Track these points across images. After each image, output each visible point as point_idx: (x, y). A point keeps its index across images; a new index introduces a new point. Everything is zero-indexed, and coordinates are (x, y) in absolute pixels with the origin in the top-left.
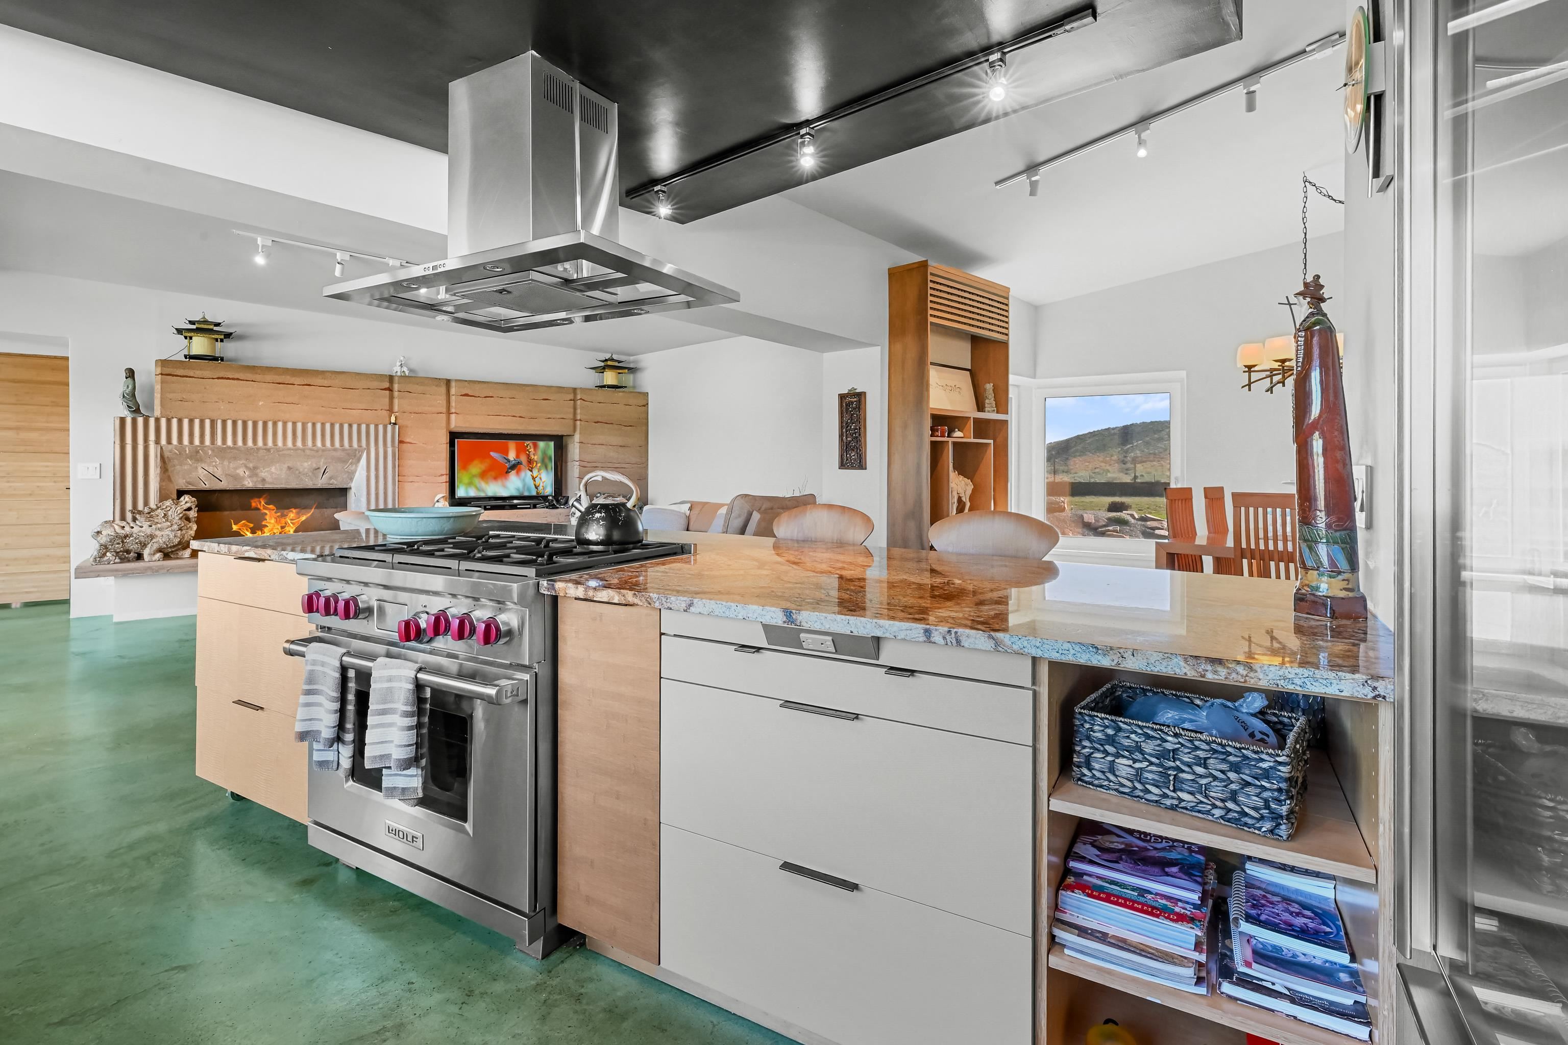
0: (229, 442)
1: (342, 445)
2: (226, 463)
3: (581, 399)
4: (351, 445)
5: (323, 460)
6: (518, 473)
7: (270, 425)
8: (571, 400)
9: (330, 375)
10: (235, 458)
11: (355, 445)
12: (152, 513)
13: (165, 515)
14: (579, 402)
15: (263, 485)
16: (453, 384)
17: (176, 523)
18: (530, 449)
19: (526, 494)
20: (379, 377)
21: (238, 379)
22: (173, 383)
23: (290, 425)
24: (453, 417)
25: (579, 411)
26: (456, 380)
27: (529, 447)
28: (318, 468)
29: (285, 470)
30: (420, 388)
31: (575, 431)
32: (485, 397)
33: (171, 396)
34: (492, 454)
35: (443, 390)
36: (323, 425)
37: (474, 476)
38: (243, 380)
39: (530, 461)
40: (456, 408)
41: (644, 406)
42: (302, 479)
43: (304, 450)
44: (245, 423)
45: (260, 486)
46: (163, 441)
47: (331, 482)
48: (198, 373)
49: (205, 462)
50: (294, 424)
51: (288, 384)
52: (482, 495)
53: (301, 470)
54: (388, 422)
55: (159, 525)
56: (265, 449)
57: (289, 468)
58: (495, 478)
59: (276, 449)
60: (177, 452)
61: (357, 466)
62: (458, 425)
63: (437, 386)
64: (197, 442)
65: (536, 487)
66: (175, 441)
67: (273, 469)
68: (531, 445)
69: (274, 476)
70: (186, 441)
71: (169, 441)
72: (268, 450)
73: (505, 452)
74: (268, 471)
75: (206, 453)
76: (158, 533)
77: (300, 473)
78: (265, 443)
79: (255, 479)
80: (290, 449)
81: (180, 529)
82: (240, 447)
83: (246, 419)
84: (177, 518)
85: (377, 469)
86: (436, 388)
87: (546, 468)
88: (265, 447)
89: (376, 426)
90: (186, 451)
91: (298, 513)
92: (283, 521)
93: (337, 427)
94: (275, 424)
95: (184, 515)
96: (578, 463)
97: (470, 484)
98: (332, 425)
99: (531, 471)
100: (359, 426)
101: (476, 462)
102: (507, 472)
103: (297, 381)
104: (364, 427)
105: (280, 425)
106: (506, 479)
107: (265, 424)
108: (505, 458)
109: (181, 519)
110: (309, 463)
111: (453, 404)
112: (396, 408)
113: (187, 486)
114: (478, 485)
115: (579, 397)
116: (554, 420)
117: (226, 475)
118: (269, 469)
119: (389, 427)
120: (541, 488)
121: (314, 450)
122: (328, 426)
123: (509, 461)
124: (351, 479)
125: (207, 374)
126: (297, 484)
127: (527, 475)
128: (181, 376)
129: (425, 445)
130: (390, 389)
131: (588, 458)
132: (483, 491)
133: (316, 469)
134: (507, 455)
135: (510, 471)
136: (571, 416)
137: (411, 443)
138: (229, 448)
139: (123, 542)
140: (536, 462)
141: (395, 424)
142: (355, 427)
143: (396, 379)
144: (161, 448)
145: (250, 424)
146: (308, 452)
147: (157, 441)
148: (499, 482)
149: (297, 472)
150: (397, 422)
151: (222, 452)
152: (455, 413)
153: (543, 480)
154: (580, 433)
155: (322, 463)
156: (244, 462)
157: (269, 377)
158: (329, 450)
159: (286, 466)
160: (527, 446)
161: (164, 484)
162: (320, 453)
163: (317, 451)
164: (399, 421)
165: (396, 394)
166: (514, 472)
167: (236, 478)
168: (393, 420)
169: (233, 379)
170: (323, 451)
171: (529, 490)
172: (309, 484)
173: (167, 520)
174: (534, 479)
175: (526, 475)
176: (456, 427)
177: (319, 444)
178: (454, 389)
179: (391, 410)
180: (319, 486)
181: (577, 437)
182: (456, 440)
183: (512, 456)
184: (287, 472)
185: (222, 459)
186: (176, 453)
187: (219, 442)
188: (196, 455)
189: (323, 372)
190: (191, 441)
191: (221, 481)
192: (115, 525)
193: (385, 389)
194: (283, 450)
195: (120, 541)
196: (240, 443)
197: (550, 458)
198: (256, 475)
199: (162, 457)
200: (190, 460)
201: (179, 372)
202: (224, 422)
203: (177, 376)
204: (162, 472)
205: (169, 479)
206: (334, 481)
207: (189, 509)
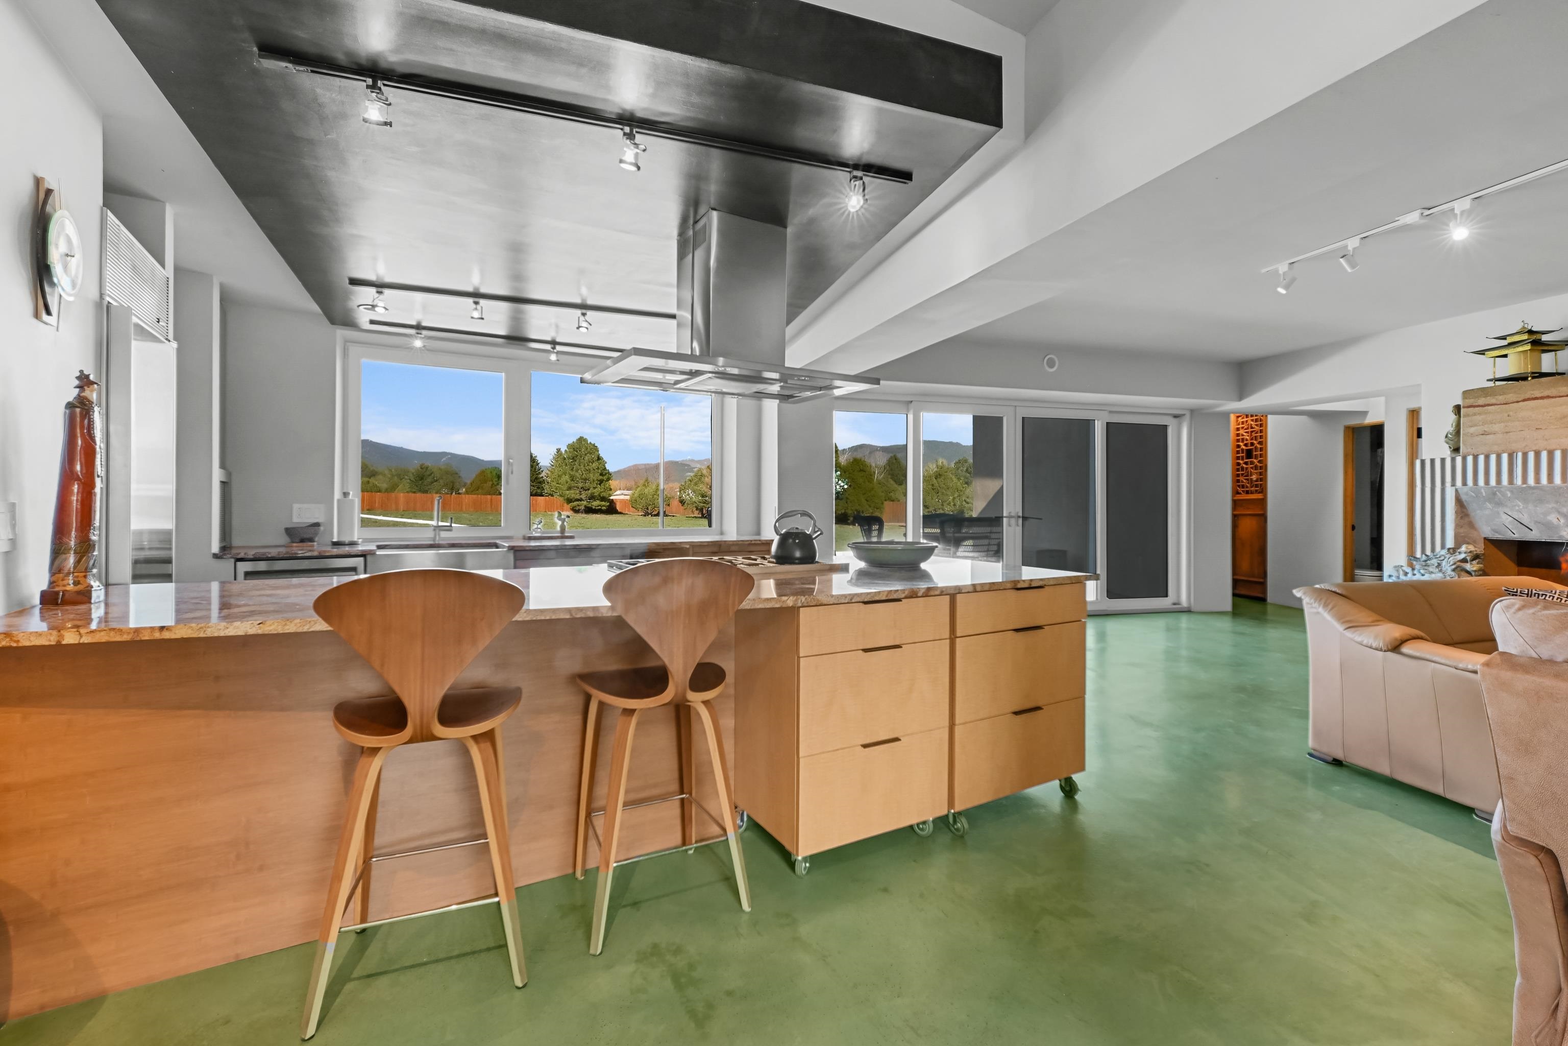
0: (1531, 481)
2: (1531, 506)
10: (1541, 501)
12: (1428, 562)
21: (1548, 397)
22: (1475, 414)
33: (1473, 430)
38: (1556, 397)
44: (1551, 454)
46: (1459, 483)
49: (1506, 506)
60: (1473, 494)
64: (1493, 482)
66: (1470, 482)
70: (1481, 482)
71: (1464, 483)
75: (1504, 495)
82: (1544, 486)
83: (1551, 447)
84: (1449, 569)
90: (1482, 493)
95: (1458, 567)
109: (1454, 570)
113: (1494, 535)
117: (1536, 522)
138: (1530, 488)
144: (1457, 490)
145: (1558, 454)
147: (1453, 484)
151: (1524, 493)
156: (1555, 505)
161: (1462, 530)
167: (1549, 526)
169: (1542, 398)
185: (1525, 501)
186: (1472, 496)
187: (1519, 481)
188: (1494, 497)
190: (1487, 482)
191: (1531, 530)
196: (1544, 480)
199: (1459, 501)
200: (1490, 503)
201: (1481, 401)
202: (1525, 455)
203: (1479, 406)
204: (1459, 517)
205: (1471, 525)
207: (1464, 561)
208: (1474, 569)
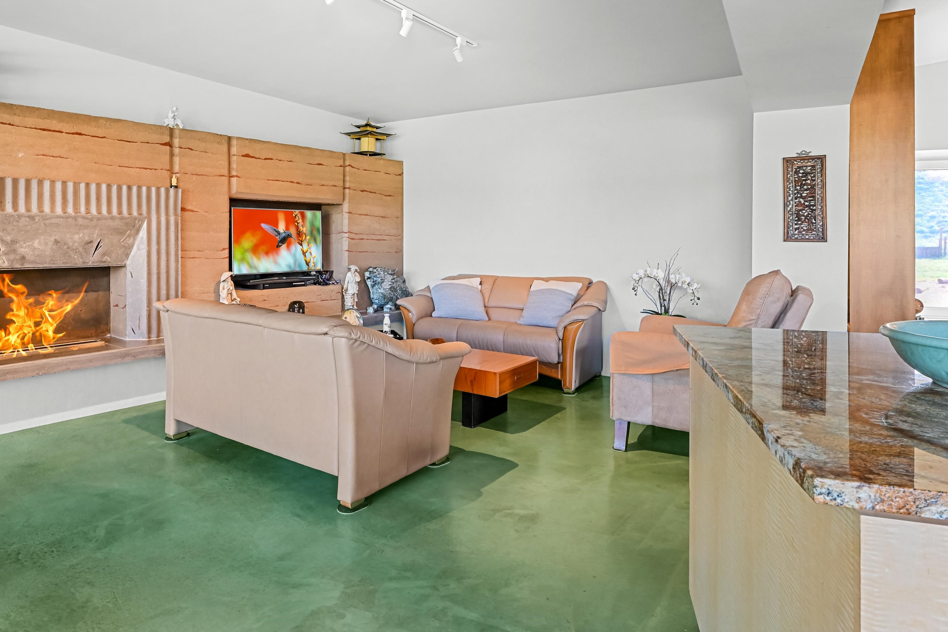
1: (120, 212)
3: (349, 165)
4: (129, 213)
5: (97, 231)
6: (288, 247)
7: (34, 185)
8: (341, 166)
9: (105, 122)
11: (135, 213)
14: (348, 169)
15: (23, 264)
16: (234, 142)
18: (299, 219)
19: (297, 269)
20: (159, 129)
23: (59, 186)
24: (234, 180)
25: (347, 178)
26: (238, 138)
27: (297, 218)
28: (91, 242)
29: (50, 244)
30: (201, 145)
31: (344, 200)
32: (265, 159)
34: (263, 225)
35: (224, 148)
36: (98, 186)
37: (246, 251)
39: (299, 234)
40: (237, 170)
41: (400, 175)
42: (70, 256)
43: (75, 218)
45: (17, 266)
47: (104, 259)
50: (64, 183)
51: (54, 131)
52: (254, 272)
53: (71, 244)
54: (169, 185)
56: (29, 217)
57: (56, 242)
58: (267, 253)
59: (43, 216)
61: (135, 239)
62: (239, 191)
63: (218, 143)
65: (307, 264)
67: (36, 244)
68: (299, 215)
69: (37, 252)
72: (32, 218)
73: (275, 224)
74: (29, 246)
77: (68, 248)
78: (28, 208)
79: (12, 257)
80: (59, 217)
85: (158, 243)
86: (217, 146)
87: (315, 240)
88: (28, 214)
89: (157, 189)
91: (59, 300)
93: (114, 189)
94: (40, 183)
96: (347, 235)
97: (243, 260)
98: (109, 187)
99: (301, 245)
100: (139, 188)
101: (248, 235)
102: (278, 246)
103: (66, 127)
106: (277, 254)
107: (28, 182)
108: (275, 230)
110: (81, 235)
111: (234, 166)
112: (176, 168)
114: (250, 261)
115: (347, 163)
116: (327, 187)
118: (30, 243)
119: (172, 190)
120: (311, 264)
121: (87, 219)
122: (104, 187)
123: (279, 233)
124: (127, 256)
126: (63, 263)
127: (296, 248)
129: (206, 214)
130: (169, 144)
131: (356, 229)
132: (255, 268)
133: (87, 244)
134: (277, 227)
135: (280, 244)
136: (341, 183)
137: (192, 211)
140: (305, 234)
141: (176, 187)
142: (135, 189)
143: (177, 132)
146: (80, 221)
148: (271, 258)
149: (66, 247)
150: (179, 184)
152: (237, 176)
153: (314, 255)
154: (349, 202)
155: (95, 235)
157: (31, 121)
158: (106, 219)
159: (53, 239)
160: (295, 217)
162: (95, 222)
163: (91, 220)
164: (181, 184)
165: (176, 151)
166: (284, 246)
168: (174, 183)
170: (99, 219)
171: (300, 266)
172: (78, 262)
174: (304, 253)
175: (296, 250)
176: (237, 192)
177: (94, 210)
178: (235, 148)
179: (171, 171)
180: (90, 264)
181: (346, 207)
182: (235, 208)
183: (282, 227)
184: (54, 247)
189: (96, 119)
193: (165, 144)
194: (51, 218)
197: (318, 231)
198: (14, 251)
206: (108, 258)
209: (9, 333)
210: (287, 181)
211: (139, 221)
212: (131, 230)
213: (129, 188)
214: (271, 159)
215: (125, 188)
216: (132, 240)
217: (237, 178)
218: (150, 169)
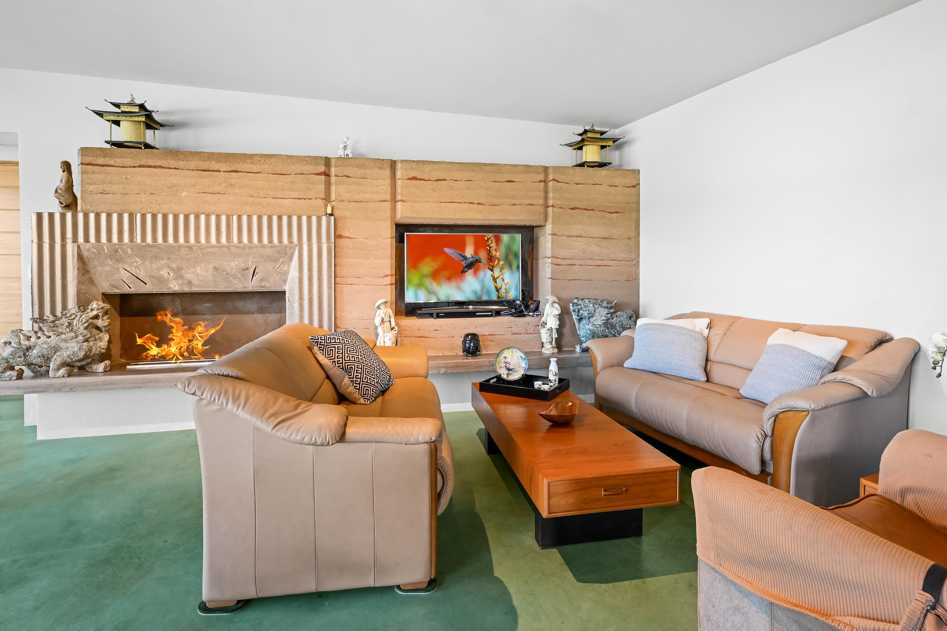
0: (149, 240)
1: (270, 241)
2: (147, 263)
3: (553, 180)
4: (280, 241)
5: (251, 259)
6: (475, 273)
7: (192, 218)
8: (540, 181)
9: (259, 159)
10: (156, 258)
11: (285, 241)
12: (57, 322)
13: (70, 324)
14: (551, 184)
15: (190, 288)
16: (399, 166)
17: (81, 334)
18: (492, 243)
19: (485, 298)
20: (314, 160)
21: (160, 167)
22: (94, 173)
23: (213, 218)
24: (399, 205)
25: (551, 195)
26: (402, 161)
27: (490, 242)
28: (247, 269)
29: (211, 270)
30: (360, 172)
31: (546, 219)
32: (437, 180)
33: (91, 188)
34: (446, 250)
35: (387, 172)
36: (250, 217)
37: (425, 276)
38: (166, 168)
39: (491, 259)
40: (402, 194)
41: (634, 186)
42: (230, 281)
43: (228, 248)
44: (165, 217)
45: (187, 289)
46: (81, 239)
47: (263, 284)
48: (119, 161)
49: (126, 263)
50: (218, 217)
51: (213, 171)
53: (229, 270)
54: (323, 213)
55: (63, 336)
56: (188, 247)
57: (216, 269)
58: (449, 279)
59: (199, 247)
60: (95, 251)
61: (289, 266)
62: (404, 215)
63: (380, 168)
64: (115, 239)
65: (498, 290)
66: (92, 239)
67: (198, 270)
68: (493, 238)
69: (200, 278)
70: (104, 239)
71: (87, 240)
72: (190, 248)
73: (462, 248)
74: (193, 272)
75: (125, 252)
76: (63, 345)
77: (227, 274)
78: (187, 240)
79: (180, 281)
80: (213, 246)
81: (87, 340)
82: (160, 244)
83: (165, 211)
84: (82, 328)
85: (310, 270)
86: (379, 171)
87: (510, 266)
88: (187, 244)
89: (309, 218)
90: (104, 250)
92: (190, 334)
93: (265, 219)
94: (197, 217)
95: (90, 324)
96: (549, 260)
97: (420, 285)
98: (260, 218)
99: (492, 270)
100: (290, 218)
101: (428, 260)
102: (463, 272)
103: (224, 167)
104: (295, 219)
105: (203, 218)
106: (462, 279)
107: (187, 217)
108: (461, 255)
109: (86, 328)
110: (237, 263)
111: (399, 190)
112: (333, 197)
113: (112, 290)
114: (429, 286)
115: (551, 177)
116: (520, 207)
117: (151, 277)
118: (194, 270)
119: (324, 219)
120: (503, 291)
121: (240, 247)
122: (255, 218)
123: (465, 258)
124: (285, 281)
125: (128, 161)
126: (225, 287)
127: (486, 275)
128: (101, 166)
129: (366, 241)
130: (327, 174)
131: (563, 253)
132: (435, 293)
133: (244, 270)
135: (466, 270)
136: (541, 201)
137: (350, 238)
138: (149, 245)
139: (25, 355)
140: (498, 259)
141: (331, 215)
142: (285, 219)
143: (333, 161)
144: (79, 247)
145: (171, 217)
146: (234, 250)
147: (75, 239)
148: (454, 284)
149: (225, 273)
150: (334, 212)
151: (142, 251)
152: (402, 201)
153: (506, 281)
154: (553, 223)
155: (250, 263)
156: (167, 262)
157: (193, 164)
158: (257, 247)
159: (212, 266)
160: (488, 240)
161: (83, 287)
162: (247, 251)
163: (244, 249)
164: (336, 212)
165: (333, 179)
166: (471, 272)
167: (161, 280)
168: (329, 211)
169: (155, 167)
170: (250, 248)
171: (488, 293)
172: (238, 287)
173: (72, 330)
174: (495, 280)
175: (485, 275)
176: (402, 217)
177: (245, 240)
178: (400, 171)
179: (327, 199)
180: (250, 289)
181: (549, 228)
182: (406, 234)
183: (469, 252)
184: (214, 273)
185: (143, 258)
186: (94, 252)
188: (115, 254)
189: (251, 156)
190: (109, 239)
191: (146, 284)
192: (21, 335)
193: (320, 174)
194: (206, 248)
195: (21, 354)
196: (160, 240)
197: (516, 255)
198: (181, 277)
199: (80, 257)
200: (111, 260)
201: (100, 161)
202: (143, 216)
203: (97, 165)
204: (81, 274)
205: (91, 281)
206: (266, 283)
207: (96, 317)
208: (106, 324)
209: (171, 346)
210: (465, 203)
211: (290, 249)
212: (284, 257)
213: (280, 218)
214: (445, 180)
215: (275, 218)
216: (286, 266)
217: (402, 202)
218: (304, 199)
